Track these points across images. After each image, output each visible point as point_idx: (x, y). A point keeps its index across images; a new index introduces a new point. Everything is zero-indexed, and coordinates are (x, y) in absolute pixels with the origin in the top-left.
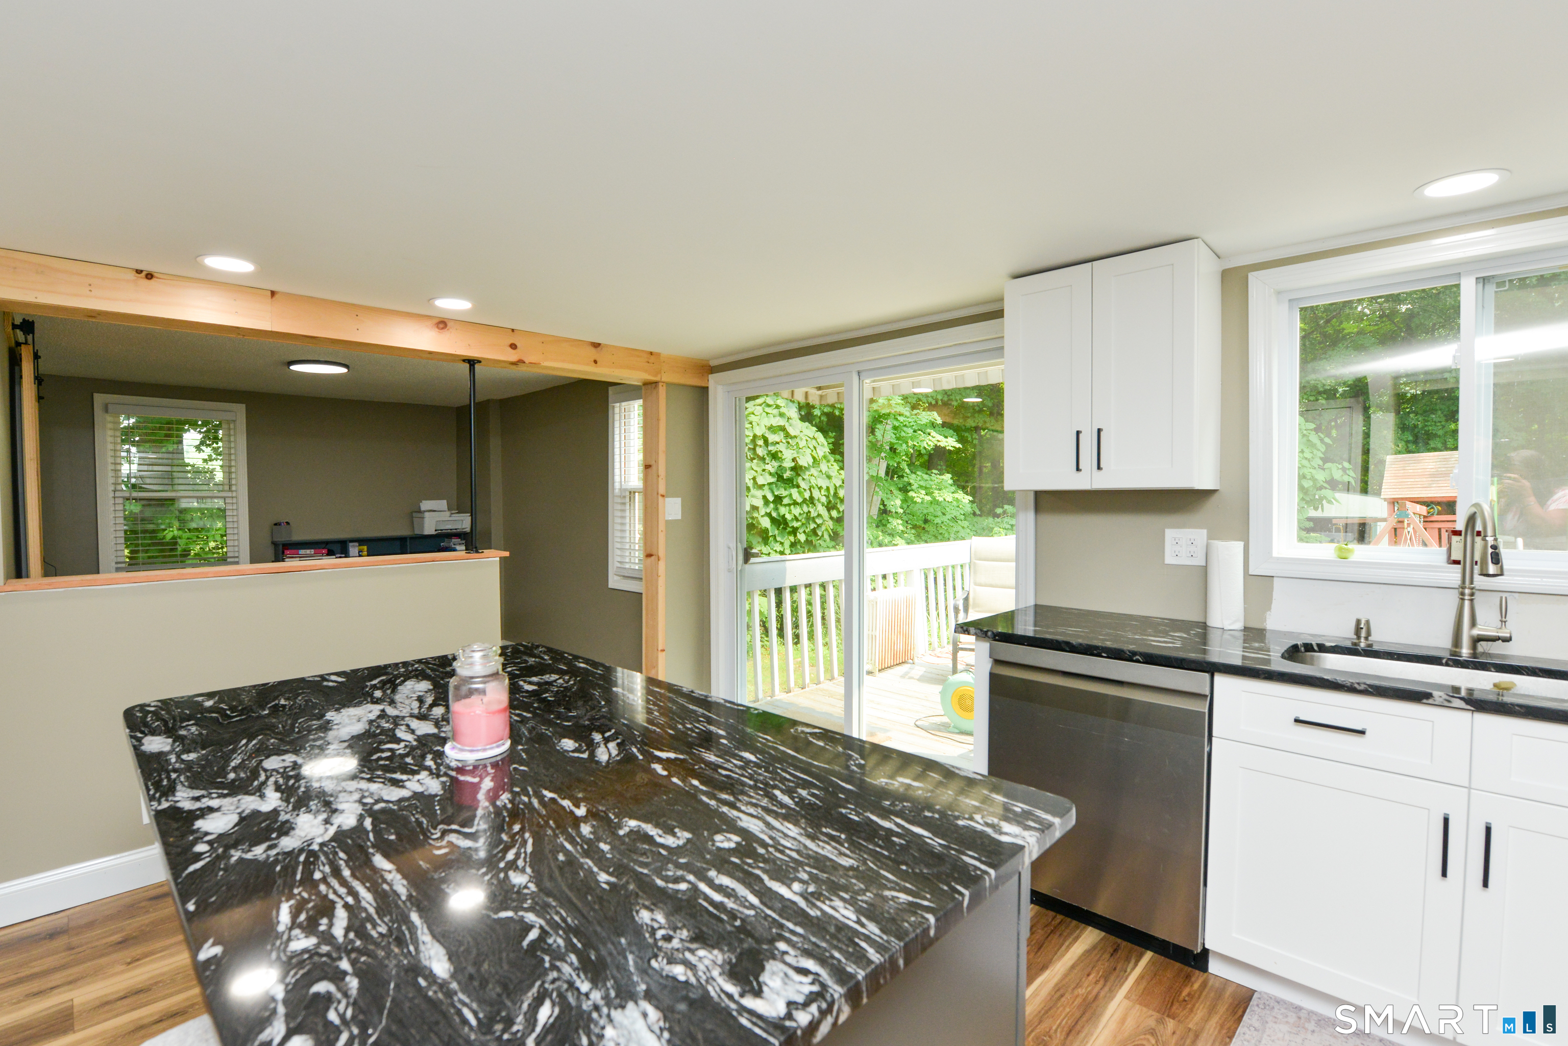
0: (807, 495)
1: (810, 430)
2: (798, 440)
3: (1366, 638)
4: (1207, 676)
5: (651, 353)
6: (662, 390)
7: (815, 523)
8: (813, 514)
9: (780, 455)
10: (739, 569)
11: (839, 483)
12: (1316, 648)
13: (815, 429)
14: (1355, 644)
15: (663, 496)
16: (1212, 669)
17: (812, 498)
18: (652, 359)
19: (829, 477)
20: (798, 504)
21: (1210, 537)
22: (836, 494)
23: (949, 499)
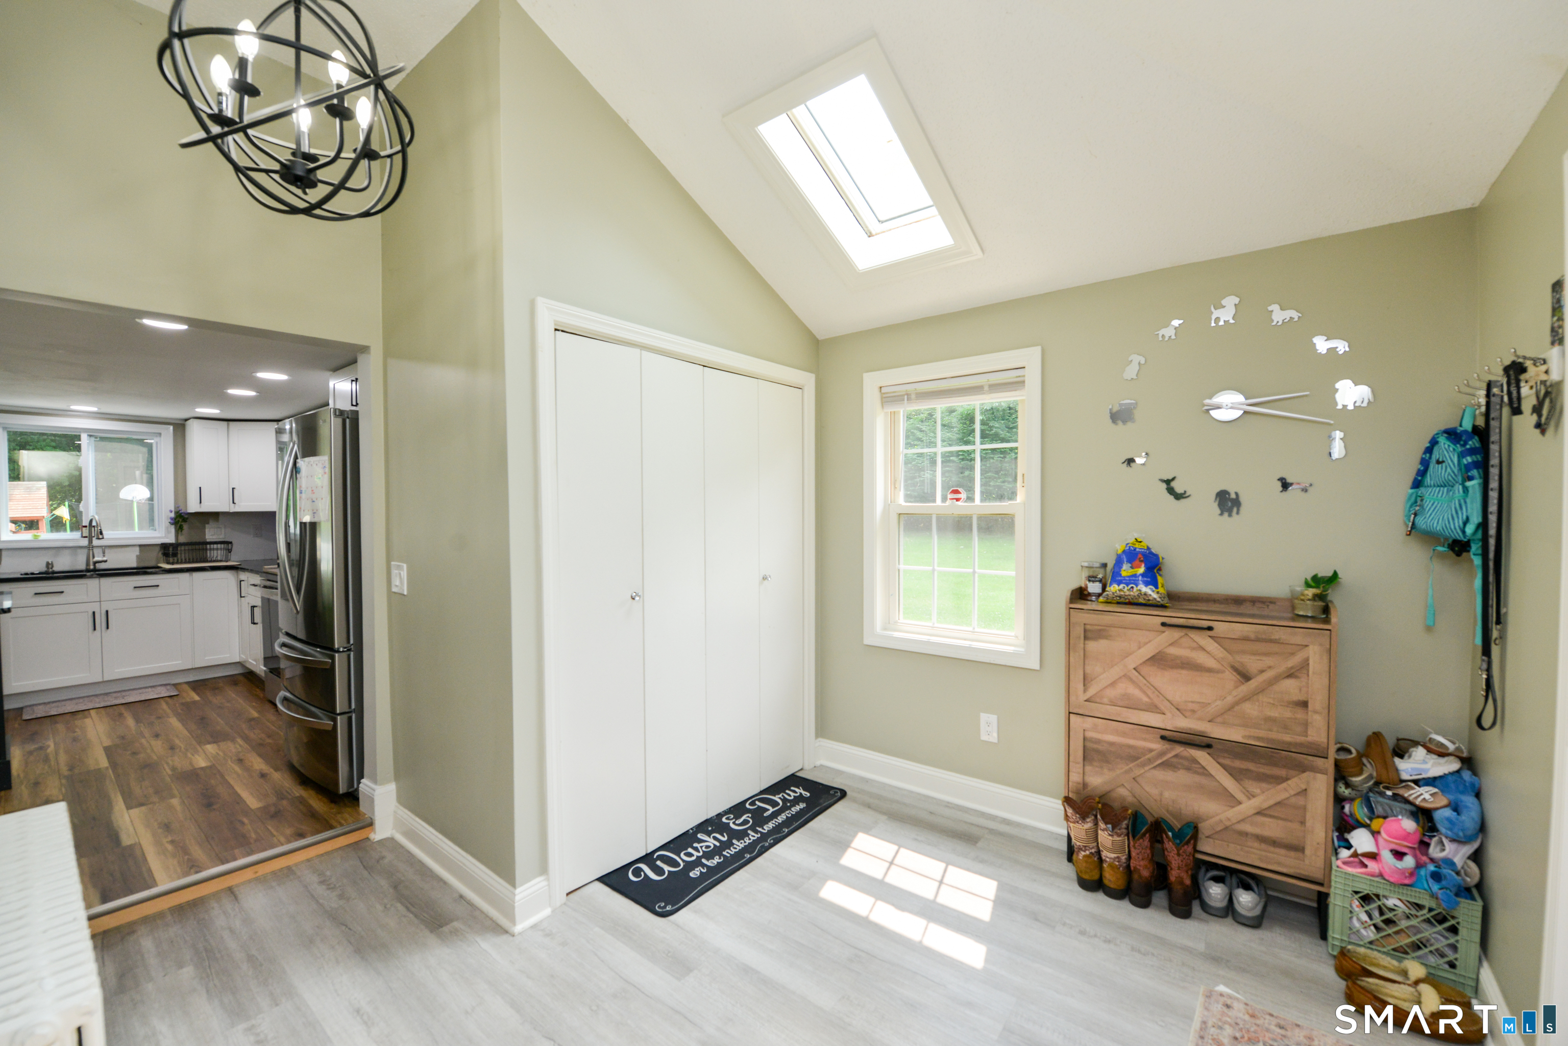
3: (51, 568)
14: (47, 571)
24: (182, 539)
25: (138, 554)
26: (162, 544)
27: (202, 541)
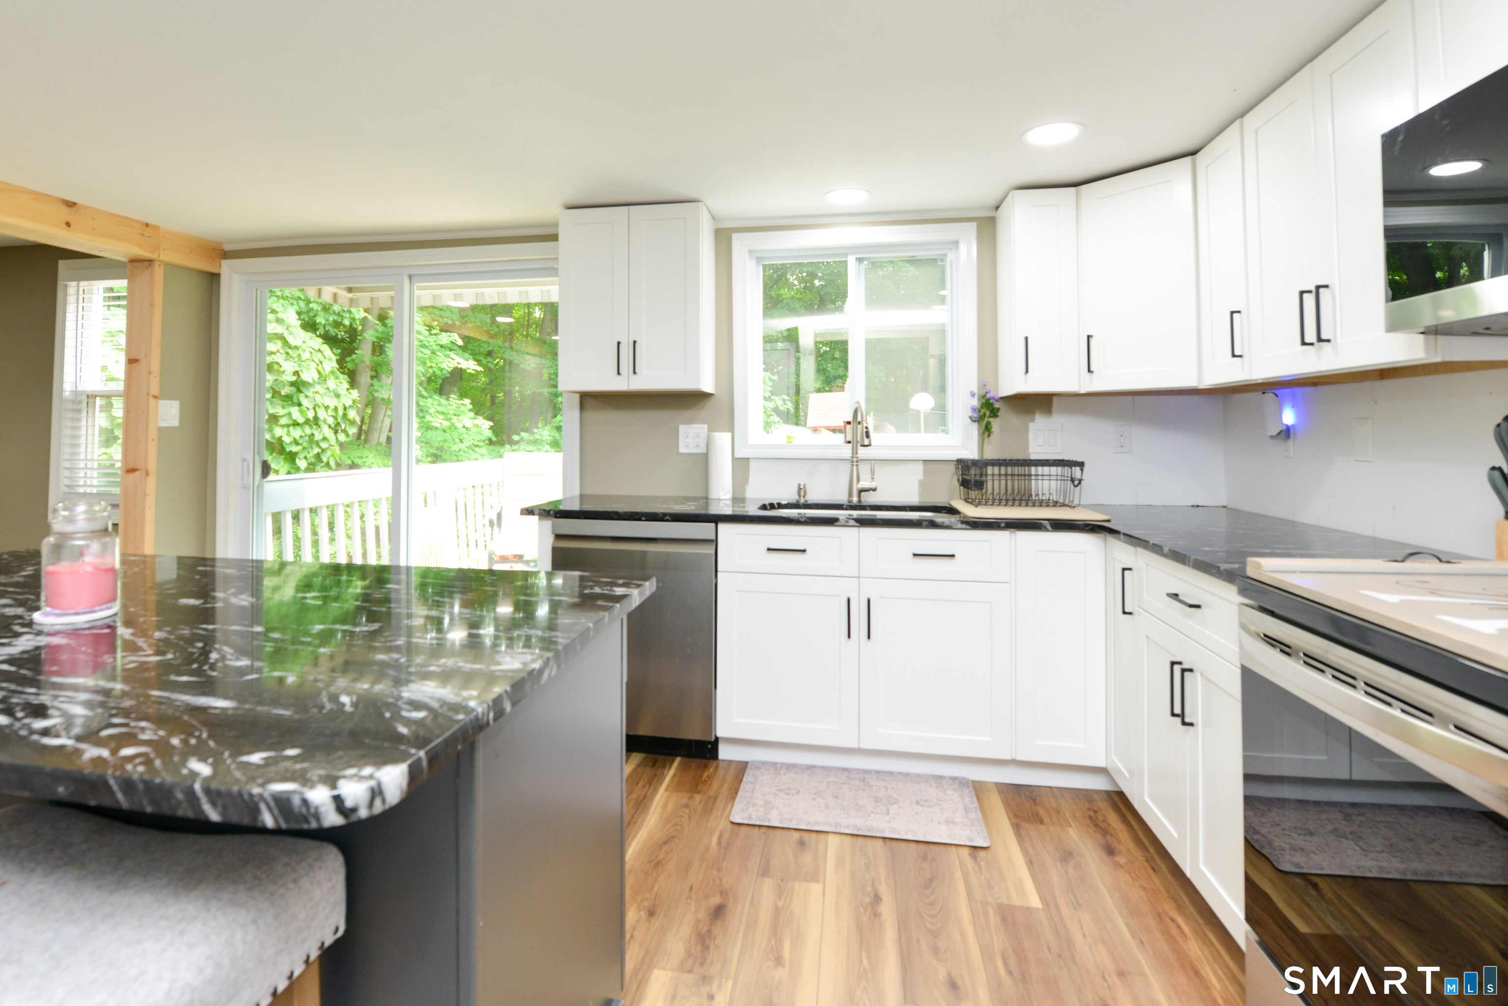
0: (310, 415)
1: (313, 342)
2: (300, 351)
3: (804, 497)
4: (713, 525)
5: (147, 225)
6: (159, 272)
7: (320, 447)
8: (318, 437)
9: (276, 367)
10: (256, 484)
11: (348, 403)
12: (776, 506)
13: (320, 340)
14: (798, 501)
15: (155, 397)
16: (717, 519)
17: (316, 418)
18: (148, 231)
19: (338, 396)
20: (298, 424)
21: (710, 430)
22: (345, 416)
23: (469, 424)
24: (991, 454)
25: (921, 477)
26: (959, 461)
27: (1021, 457)
